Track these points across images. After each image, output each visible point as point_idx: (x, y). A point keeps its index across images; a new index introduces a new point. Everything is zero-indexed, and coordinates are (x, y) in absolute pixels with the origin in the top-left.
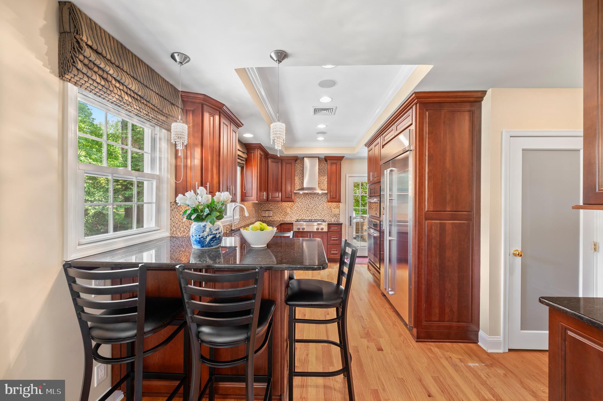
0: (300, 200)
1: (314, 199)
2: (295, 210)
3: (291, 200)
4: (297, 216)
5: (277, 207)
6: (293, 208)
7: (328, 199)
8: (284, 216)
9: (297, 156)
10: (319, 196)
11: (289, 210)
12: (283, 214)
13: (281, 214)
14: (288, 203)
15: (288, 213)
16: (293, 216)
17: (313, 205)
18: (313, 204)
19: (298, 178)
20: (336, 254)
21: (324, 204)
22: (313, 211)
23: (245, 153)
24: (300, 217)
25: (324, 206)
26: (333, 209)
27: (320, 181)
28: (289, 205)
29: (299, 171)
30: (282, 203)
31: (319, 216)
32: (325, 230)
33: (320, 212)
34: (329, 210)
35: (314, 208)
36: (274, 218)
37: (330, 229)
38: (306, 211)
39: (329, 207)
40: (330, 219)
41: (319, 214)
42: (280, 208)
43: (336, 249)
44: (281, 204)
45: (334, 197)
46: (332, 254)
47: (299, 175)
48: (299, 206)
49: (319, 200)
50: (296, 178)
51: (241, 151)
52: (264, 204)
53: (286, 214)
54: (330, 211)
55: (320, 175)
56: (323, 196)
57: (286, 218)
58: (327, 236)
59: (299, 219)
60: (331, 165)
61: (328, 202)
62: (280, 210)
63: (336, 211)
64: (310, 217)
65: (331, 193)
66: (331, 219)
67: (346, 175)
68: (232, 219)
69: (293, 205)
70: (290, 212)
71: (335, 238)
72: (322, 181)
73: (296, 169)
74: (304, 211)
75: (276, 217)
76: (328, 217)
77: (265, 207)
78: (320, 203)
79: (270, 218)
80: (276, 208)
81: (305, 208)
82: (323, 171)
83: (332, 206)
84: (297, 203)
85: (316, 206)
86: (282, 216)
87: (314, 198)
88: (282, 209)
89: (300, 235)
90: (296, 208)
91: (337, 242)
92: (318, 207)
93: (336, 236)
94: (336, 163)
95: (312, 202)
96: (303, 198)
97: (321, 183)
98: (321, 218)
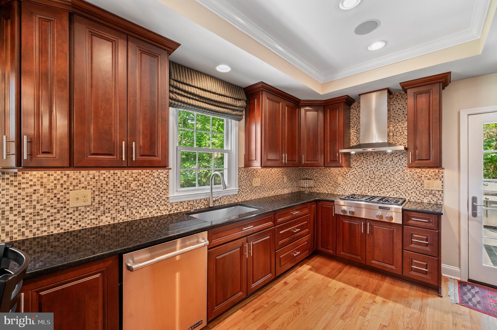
0: (358, 164)
1: (384, 163)
2: (351, 179)
3: (338, 165)
4: (353, 188)
5: (324, 175)
6: (347, 176)
7: (409, 161)
8: (333, 188)
9: (347, 96)
10: (394, 158)
11: (340, 178)
12: (332, 184)
13: (329, 185)
14: (340, 169)
15: (339, 183)
16: (347, 188)
17: (381, 173)
18: (381, 171)
19: (354, 130)
20: (426, 273)
21: (406, 171)
22: (381, 183)
23: (242, 100)
24: (359, 191)
25: (405, 175)
26: (426, 182)
27: (396, 130)
28: (340, 172)
29: (356, 120)
30: (331, 169)
31: (394, 192)
32: (397, 219)
33: (397, 184)
34: (416, 181)
35: (385, 177)
36: (320, 189)
37: (409, 219)
38: (368, 181)
39: (416, 176)
40: (418, 198)
41: (395, 188)
42: (327, 176)
43: (425, 264)
44: (329, 171)
45: (424, 159)
46: (414, 271)
47: (356, 126)
48: (357, 174)
49: (394, 164)
50: (351, 131)
51: (230, 98)
52: (306, 171)
53: (336, 185)
54: (419, 184)
55: (396, 121)
56: (401, 156)
57: (337, 191)
58: (401, 232)
59: (358, 194)
60: (415, 98)
61: (409, 167)
62: (328, 178)
63: (436, 185)
64: (377, 192)
65: (417, 152)
66: (421, 198)
67: (459, 113)
68: (210, 191)
69: (348, 172)
70: (342, 183)
71: (422, 239)
72: (401, 131)
73: (351, 117)
74: (365, 182)
75: (322, 188)
76: (414, 195)
77: (308, 174)
78: (397, 169)
79: (315, 189)
80: (322, 176)
81: (367, 177)
82: (402, 113)
83: (423, 176)
84: (354, 169)
85: (387, 175)
86: (330, 188)
87: (384, 161)
88: (330, 177)
89: (348, 222)
90: (352, 177)
91: (428, 249)
92: (392, 176)
93: (426, 237)
94: (428, 92)
95: (380, 167)
96: (364, 161)
97: (398, 134)
98: (398, 195)
